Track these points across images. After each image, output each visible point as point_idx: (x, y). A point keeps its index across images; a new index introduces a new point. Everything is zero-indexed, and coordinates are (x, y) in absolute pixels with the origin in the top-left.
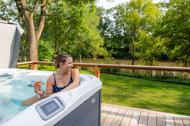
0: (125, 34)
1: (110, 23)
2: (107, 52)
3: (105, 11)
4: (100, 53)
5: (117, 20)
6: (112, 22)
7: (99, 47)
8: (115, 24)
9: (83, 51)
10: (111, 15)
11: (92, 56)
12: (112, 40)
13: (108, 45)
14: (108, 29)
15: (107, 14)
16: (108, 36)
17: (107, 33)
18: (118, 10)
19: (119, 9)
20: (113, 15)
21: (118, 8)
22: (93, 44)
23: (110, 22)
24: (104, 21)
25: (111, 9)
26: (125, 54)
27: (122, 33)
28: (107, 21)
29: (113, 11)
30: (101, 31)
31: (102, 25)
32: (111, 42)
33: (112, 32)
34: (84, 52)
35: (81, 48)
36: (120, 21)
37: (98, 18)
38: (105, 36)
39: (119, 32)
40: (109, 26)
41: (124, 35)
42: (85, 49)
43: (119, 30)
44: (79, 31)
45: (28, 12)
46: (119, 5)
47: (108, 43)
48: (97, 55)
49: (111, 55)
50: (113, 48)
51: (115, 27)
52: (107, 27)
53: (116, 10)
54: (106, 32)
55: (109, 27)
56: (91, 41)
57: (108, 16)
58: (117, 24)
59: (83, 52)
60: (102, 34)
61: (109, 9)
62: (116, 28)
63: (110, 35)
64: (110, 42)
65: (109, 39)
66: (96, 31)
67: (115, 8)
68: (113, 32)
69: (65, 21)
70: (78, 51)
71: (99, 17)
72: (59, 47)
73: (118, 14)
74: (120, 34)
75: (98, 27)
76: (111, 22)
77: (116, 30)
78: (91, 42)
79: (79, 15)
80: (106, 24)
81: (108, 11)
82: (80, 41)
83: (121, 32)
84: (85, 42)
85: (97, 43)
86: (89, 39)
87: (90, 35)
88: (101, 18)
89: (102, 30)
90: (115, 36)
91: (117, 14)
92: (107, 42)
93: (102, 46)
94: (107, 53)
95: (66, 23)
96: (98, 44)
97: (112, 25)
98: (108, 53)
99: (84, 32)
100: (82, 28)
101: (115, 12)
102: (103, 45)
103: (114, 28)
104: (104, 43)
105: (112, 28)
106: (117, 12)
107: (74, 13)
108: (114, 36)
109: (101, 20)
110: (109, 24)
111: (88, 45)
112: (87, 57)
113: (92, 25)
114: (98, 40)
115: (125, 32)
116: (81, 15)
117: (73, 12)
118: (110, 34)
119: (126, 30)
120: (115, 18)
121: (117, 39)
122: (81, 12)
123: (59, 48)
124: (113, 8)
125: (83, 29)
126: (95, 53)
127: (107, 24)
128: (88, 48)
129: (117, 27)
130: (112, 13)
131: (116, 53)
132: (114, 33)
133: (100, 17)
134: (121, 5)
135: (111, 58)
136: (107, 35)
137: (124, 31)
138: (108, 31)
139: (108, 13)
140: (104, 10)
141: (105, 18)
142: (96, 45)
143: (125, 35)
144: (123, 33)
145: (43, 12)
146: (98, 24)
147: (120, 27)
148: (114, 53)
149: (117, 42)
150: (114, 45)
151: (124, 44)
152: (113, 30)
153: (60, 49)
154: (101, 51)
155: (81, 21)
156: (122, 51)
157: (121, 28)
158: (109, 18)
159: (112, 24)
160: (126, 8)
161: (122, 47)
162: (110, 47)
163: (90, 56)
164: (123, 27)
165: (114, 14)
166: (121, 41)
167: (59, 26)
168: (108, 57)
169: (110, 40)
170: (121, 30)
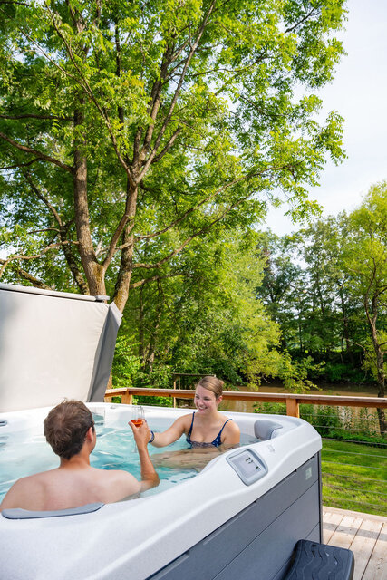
0: (344, 307)
1: (294, 275)
2: (292, 364)
3: (278, 242)
4: (268, 368)
5: (316, 267)
6: (301, 271)
7: (266, 349)
8: (308, 277)
9: (220, 363)
10: (295, 254)
11: (246, 379)
12: (305, 327)
13: (291, 342)
14: (290, 293)
15: (283, 251)
16: (291, 315)
17: (285, 308)
18: (316, 237)
19: (321, 233)
20: (303, 251)
21: (316, 230)
22: (247, 341)
23: (295, 273)
24: (275, 270)
25: (296, 234)
26: (350, 372)
27: (333, 304)
28: (284, 269)
29: (300, 241)
30: (269, 301)
31: (271, 282)
32: (300, 334)
33: (302, 303)
34: (222, 364)
35: (214, 352)
36: (327, 267)
37: (261, 264)
38: (281, 317)
39: (325, 302)
40: (292, 284)
41: (339, 310)
42: (226, 358)
43: (323, 297)
44: (212, 306)
45: (95, 263)
46: (319, 223)
47: (292, 339)
48: (260, 375)
49: (305, 374)
50: (307, 351)
51: (310, 286)
52: (286, 288)
53: (311, 237)
54: (282, 302)
55: (293, 289)
56: (242, 332)
57: (286, 255)
58: (316, 277)
59: (218, 365)
60: (272, 310)
61: (291, 236)
62: (313, 290)
63: (295, 311)
64: (297, 335)
65: (293, 325)
66: (255, 303)
67: (308, 233)
68: (304, 301)
69: (172, 280)
70: (206, 362)
71: (263, 262)
72: (151, 350)
73: (319, 248)
74: (329, 309)
75: (258, 289)
76: (299, 273)
77: (314, 295)
78: (243, 337)
79: (211, 259)
80: (281, 279)
81: (287, 242)
82: (210, 332)
83: (330, 301)
84: (225, 337)
85: (260, 338)
86: (236, 327)
87: (243, 314)
88: (267, 263)
89: (272, 297)
90: (313, 317)
91: (315, 249)
92: (289, 334)
93: (276, 347)
94: (291, 368)
95: (175, 284)
96: (264, 342)
97: (301, 282)
98: (295, 368)
99: (225, 307)
100: (221, 296)
101: (309, 242)
102: (276, 342)
103: (308, 289)
104: (282, 336)
105: (301, 290)
106: (313, 243)
107: (198, 257)
108: (309, 314)
109: (267, 270)
110: (292, 280)
111: (233, 344)
112: (230, 381)
113: (244, 285)
114: (262, 329)
115: (343, 300)
116: (218, 260)
117: (193, 254)
118: (297, 308)
119: (347, 296)
120: (309, 260)
121: (319, 323)
122: (216, 253)
123: (150, 354)
124: (301, 232)
125: (223, 298)
126: (253, 369)
127: (285, 278)
128: (233, 352)
129: (317, 286)
130: (300, 245)
131: (322, 367)
132: (309, 307)
133: (266, 259)
134: (326, 223)
135: (306, 384)
136: (286, 311)
137: (342, 297)
138: (290, 299)
139: (286, 247)
140: (275, 238)
141: (278, 262)
142: (256, 345)
143: (343, 310)
144: (339, 305)
145: (127, 260)
146: (258, 281)
147: (325, 286)
148: (314, 368)
149: (322, 334)
150: (311, 342)
151: (344, 340)
152: (304, 295)
153: (152, 359)
154: (274, 363)
155: (216, 278)
156: (338, 362)
157: (330, 290)
158: (292, 261)
159: (301, 278)
160: (340, 230)
161: (339, 350)
162: (298, 350)
163: (239, 379)
164: (336, 287)
165: (307, 250)
166: (333, 329)
167: (157, 293)
168: (296, 380)
169: (296, 329)
170: (332, 295)
